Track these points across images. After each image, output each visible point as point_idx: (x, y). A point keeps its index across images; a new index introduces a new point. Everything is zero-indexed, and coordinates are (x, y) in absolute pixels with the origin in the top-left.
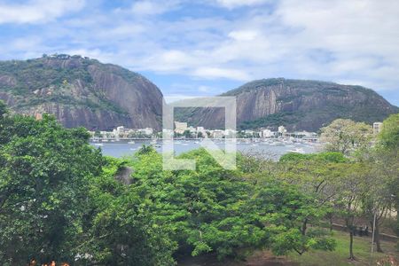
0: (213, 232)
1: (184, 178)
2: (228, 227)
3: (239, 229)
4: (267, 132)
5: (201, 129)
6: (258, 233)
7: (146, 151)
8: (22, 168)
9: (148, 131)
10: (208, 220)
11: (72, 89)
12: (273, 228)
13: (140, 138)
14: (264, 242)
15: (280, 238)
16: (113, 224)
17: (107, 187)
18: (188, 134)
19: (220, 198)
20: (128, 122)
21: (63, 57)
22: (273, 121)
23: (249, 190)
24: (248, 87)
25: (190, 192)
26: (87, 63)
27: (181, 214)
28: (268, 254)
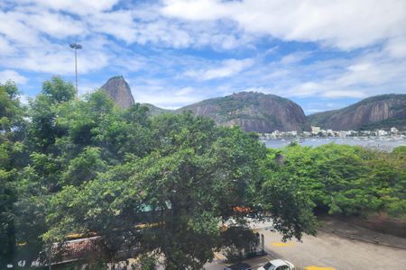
0: (340, 197)
1: (319, 162)
2: (352, 196)
3: (361, 197)
4: (382, 132)
5: (330, 131)
6: (375, 200)
7: (293, 145)
9: (294, 133)
10: (338, 189)
11: (248, 111)
12: (388, 198)
13: (290, 137)
14: (381, 208)
15: (394, 206)
16: (273, 189)
17: (270, 166)
18: (320, 134)
19: (345, 176)
20: (281, 128)
21: (244, 93)
22: (386, 124)
23: (368, 171)
24: (364, 102)
25: (323, 171)
26: (257, 95)
27: (317, 185)
28: (384, 216)
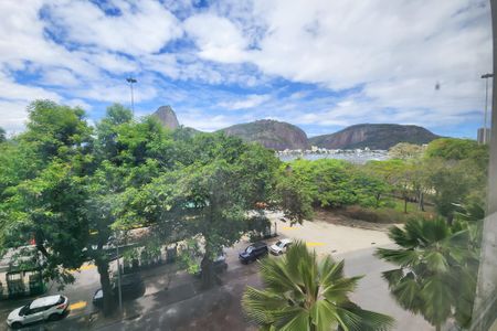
0: (330, 195)
1: (316, 171)
2: (338, 194)
3: (343, 195)
4: (359, 150)
5: (324, 150)
6: (353, 198)
7: (299, 159)
8: (247, 162)
9: (299, 151)
10: (328, 190)
11: (267, 134)
12: (361, 195)
13: (296, 153)
14: (356, 202)
15: (365, 201)
16: (284, 189)
17: (283, 174)
18: (318, 152)
19: (334, 180)
20: (291, 147)
21: (263, 121)
22: (362, 145)
23: (348, 177)
24: (349, 129)
25: (319, 177)
26: (273, 122)
27: (316, 187)
28: (358, 207)
